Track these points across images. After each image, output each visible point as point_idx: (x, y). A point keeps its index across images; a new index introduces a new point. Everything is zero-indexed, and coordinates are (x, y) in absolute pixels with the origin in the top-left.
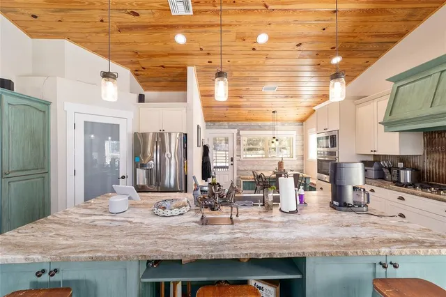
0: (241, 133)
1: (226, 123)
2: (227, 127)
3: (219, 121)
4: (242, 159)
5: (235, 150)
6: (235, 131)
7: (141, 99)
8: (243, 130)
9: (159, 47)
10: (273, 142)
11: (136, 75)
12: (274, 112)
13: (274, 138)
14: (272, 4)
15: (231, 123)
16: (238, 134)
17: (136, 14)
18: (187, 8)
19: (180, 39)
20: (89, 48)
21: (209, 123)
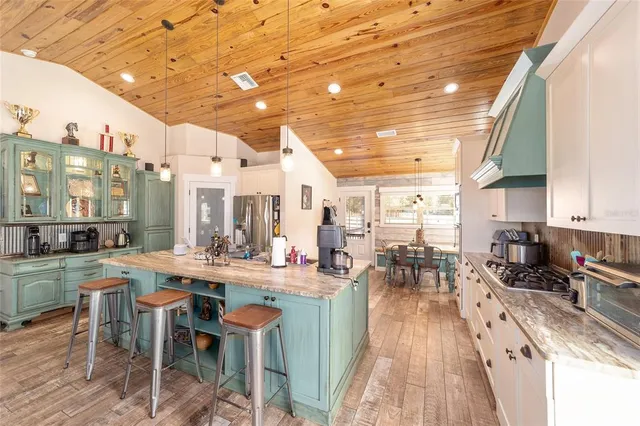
0: (381, 190)
1: (361, 178)
2: (362, 183)
3: (353, 176)
4: (382, 224)
5: (373, 213)
6: (374, 188)
7: (244, 163)
8: (383, 186)
9: (248, 115)
10: (415, 202)
11: (244, 140)
12: (417, 160)
13: (418, 196)
14: (321, 60)
15: (368, 178)
16: (377, 192)
17: (220, 97)
18: (251, 83)
19: (261, 105)
20: (203, 126)
21: (341, 180)
